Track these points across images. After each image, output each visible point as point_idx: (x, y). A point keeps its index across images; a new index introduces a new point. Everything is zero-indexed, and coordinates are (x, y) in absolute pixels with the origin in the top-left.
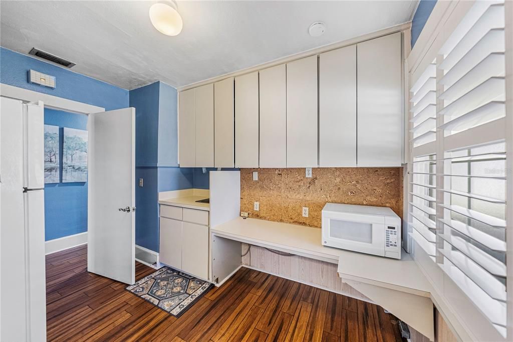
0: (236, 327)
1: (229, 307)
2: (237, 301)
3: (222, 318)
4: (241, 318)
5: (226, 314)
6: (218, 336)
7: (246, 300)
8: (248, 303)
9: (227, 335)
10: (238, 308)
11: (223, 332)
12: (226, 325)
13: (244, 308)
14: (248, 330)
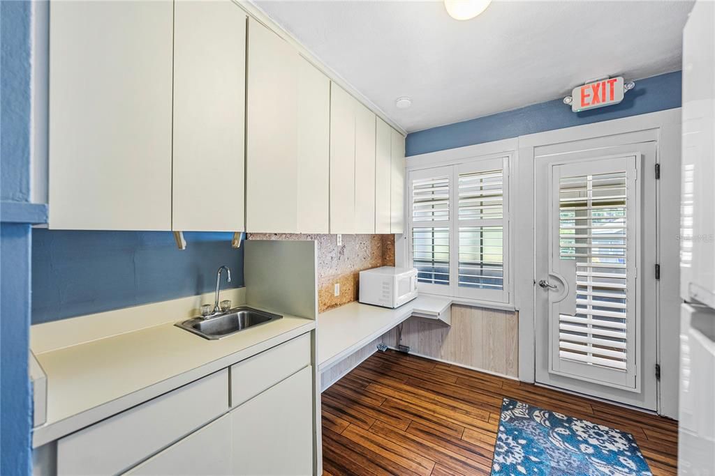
0: (406, 451)
1: (369, 460)
2: (357, 449)
3: (390, 468)
4: (390, 445)
5: (383, 463)
6: (421, 471)
7: (356, 439)
8: (362, 437)
9: (419, 460)
10: (372, 449)
11: (414, 465)
12: (404, 462)
13: (372, 442)
14: (408, 438)
